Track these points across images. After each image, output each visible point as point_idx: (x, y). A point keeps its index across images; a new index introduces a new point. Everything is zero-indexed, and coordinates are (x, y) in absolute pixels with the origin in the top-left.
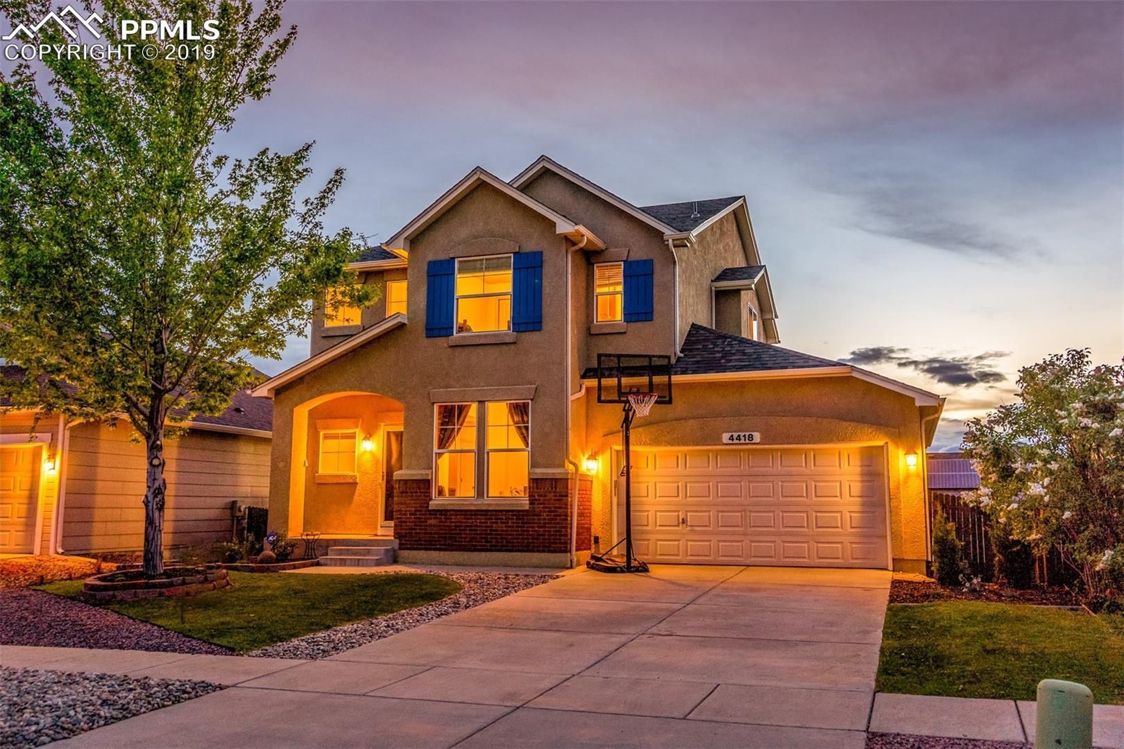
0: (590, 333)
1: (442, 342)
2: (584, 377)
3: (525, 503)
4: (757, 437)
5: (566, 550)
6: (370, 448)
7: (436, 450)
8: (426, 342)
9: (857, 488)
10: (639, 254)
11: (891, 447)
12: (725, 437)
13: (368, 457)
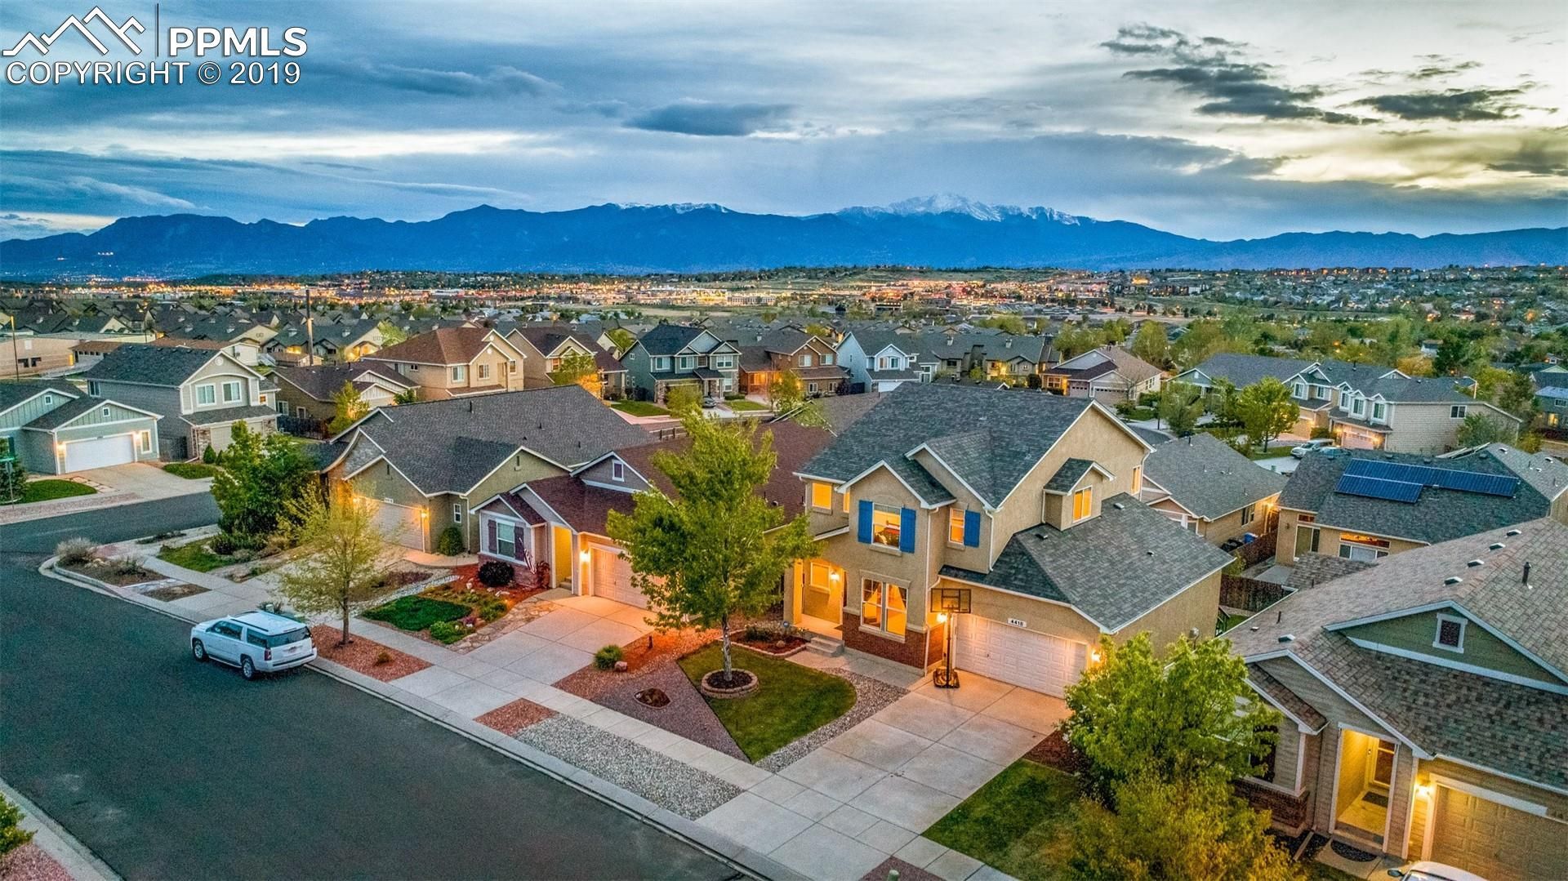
0: (946, 547)
1: (865, 545)
2: (940, 573)
3: (903, 640)
4: (1025, 624)
5: (921, 666)
6: (836, 577)
7: (863, 601)
8: (857, 543)
9: (1072, 661)
10: (974, 508)
11: (1089, 647)
12: (1010, 620)
13: (835, 582)
